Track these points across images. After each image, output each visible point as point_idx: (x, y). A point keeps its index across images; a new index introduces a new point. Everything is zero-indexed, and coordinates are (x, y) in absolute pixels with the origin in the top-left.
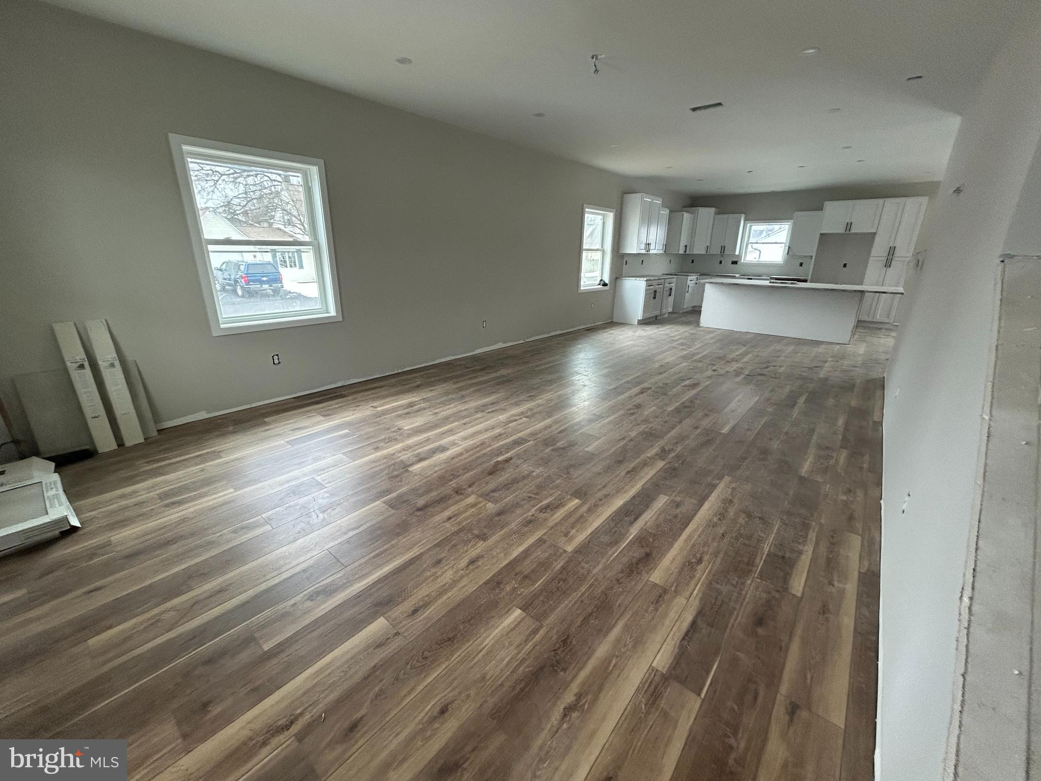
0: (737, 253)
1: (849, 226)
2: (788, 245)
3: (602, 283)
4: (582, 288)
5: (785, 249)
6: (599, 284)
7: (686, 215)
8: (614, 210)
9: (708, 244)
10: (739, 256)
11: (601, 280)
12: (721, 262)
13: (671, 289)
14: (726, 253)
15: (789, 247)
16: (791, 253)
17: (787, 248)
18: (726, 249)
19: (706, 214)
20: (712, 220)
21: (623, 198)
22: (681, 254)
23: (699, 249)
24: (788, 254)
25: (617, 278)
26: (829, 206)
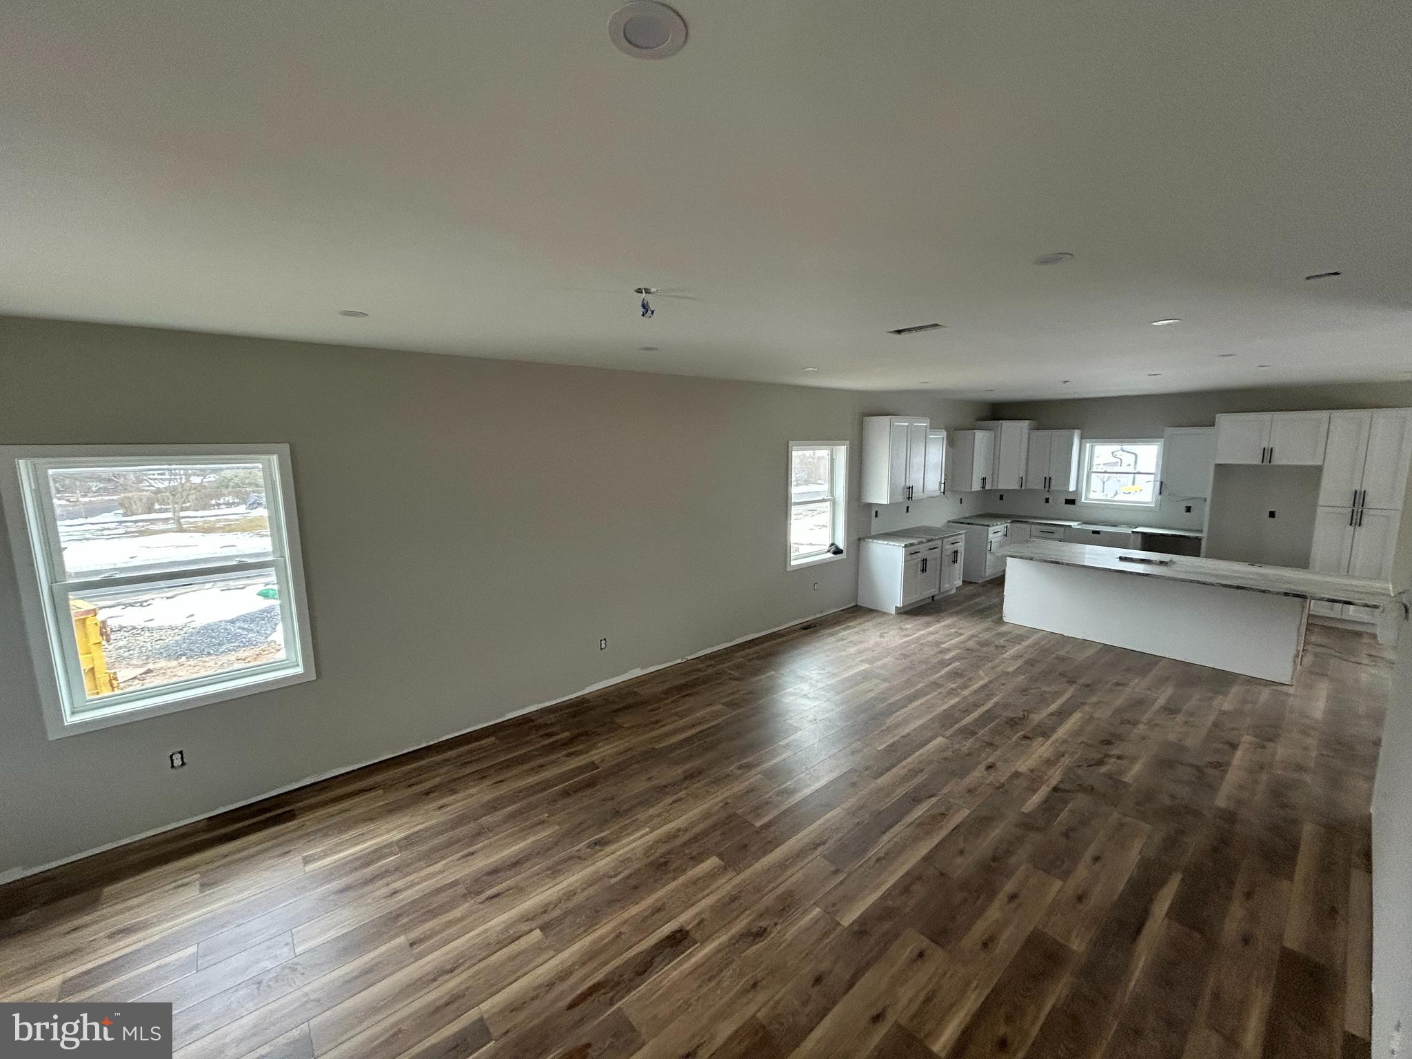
0: (1072, 488)
1: (1268, 453)
2: (1159, 479)
3: (833, 549)
4: (793, 563)
5: (1154, 485)
6: (829, 551)
7: (979, 435)
8: (848, 442)
9: (1022, 474)
10: (1077, 492)
11: (832, 544)
12: (1047, 500)
13: (956, 552)
14: (1053, 488)
15: (1162, 483)
16: (1164, 492)
17: (1159, 483)
18: (1053, 483)
19: (1015, 431)
20: (1025, 441)
21: (861, 424)
22: (976, 492)
23: (1008, 482)
24: (1160, 493)
25: (859, 539)
26: (1223, 420)
